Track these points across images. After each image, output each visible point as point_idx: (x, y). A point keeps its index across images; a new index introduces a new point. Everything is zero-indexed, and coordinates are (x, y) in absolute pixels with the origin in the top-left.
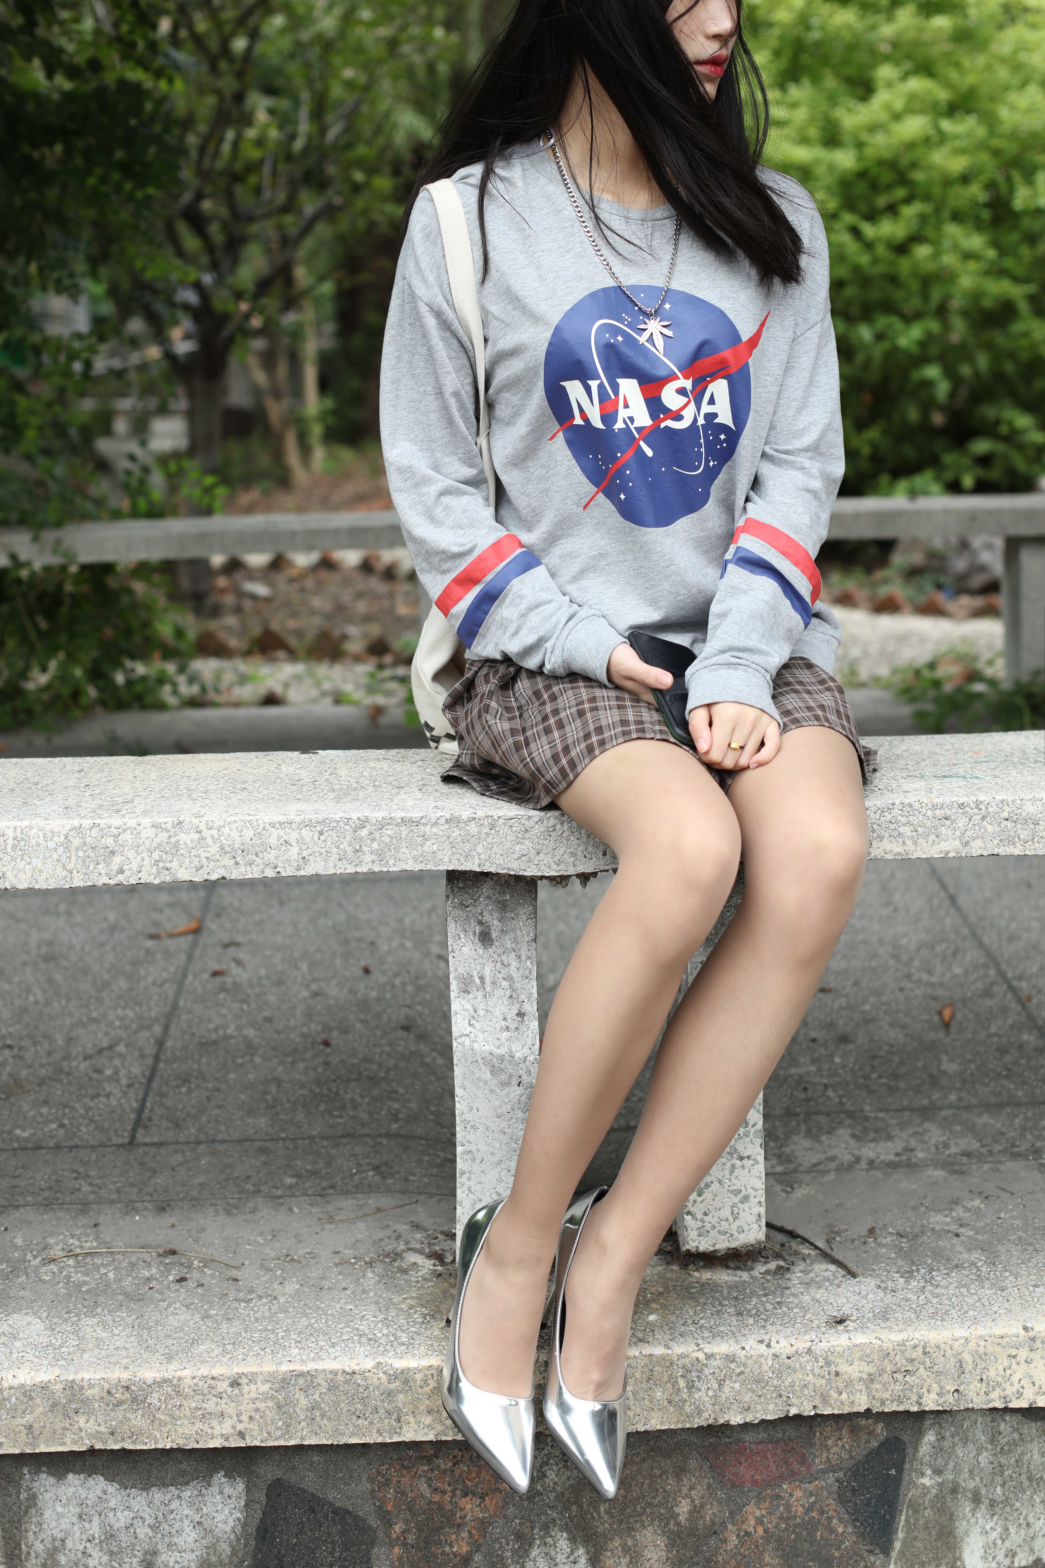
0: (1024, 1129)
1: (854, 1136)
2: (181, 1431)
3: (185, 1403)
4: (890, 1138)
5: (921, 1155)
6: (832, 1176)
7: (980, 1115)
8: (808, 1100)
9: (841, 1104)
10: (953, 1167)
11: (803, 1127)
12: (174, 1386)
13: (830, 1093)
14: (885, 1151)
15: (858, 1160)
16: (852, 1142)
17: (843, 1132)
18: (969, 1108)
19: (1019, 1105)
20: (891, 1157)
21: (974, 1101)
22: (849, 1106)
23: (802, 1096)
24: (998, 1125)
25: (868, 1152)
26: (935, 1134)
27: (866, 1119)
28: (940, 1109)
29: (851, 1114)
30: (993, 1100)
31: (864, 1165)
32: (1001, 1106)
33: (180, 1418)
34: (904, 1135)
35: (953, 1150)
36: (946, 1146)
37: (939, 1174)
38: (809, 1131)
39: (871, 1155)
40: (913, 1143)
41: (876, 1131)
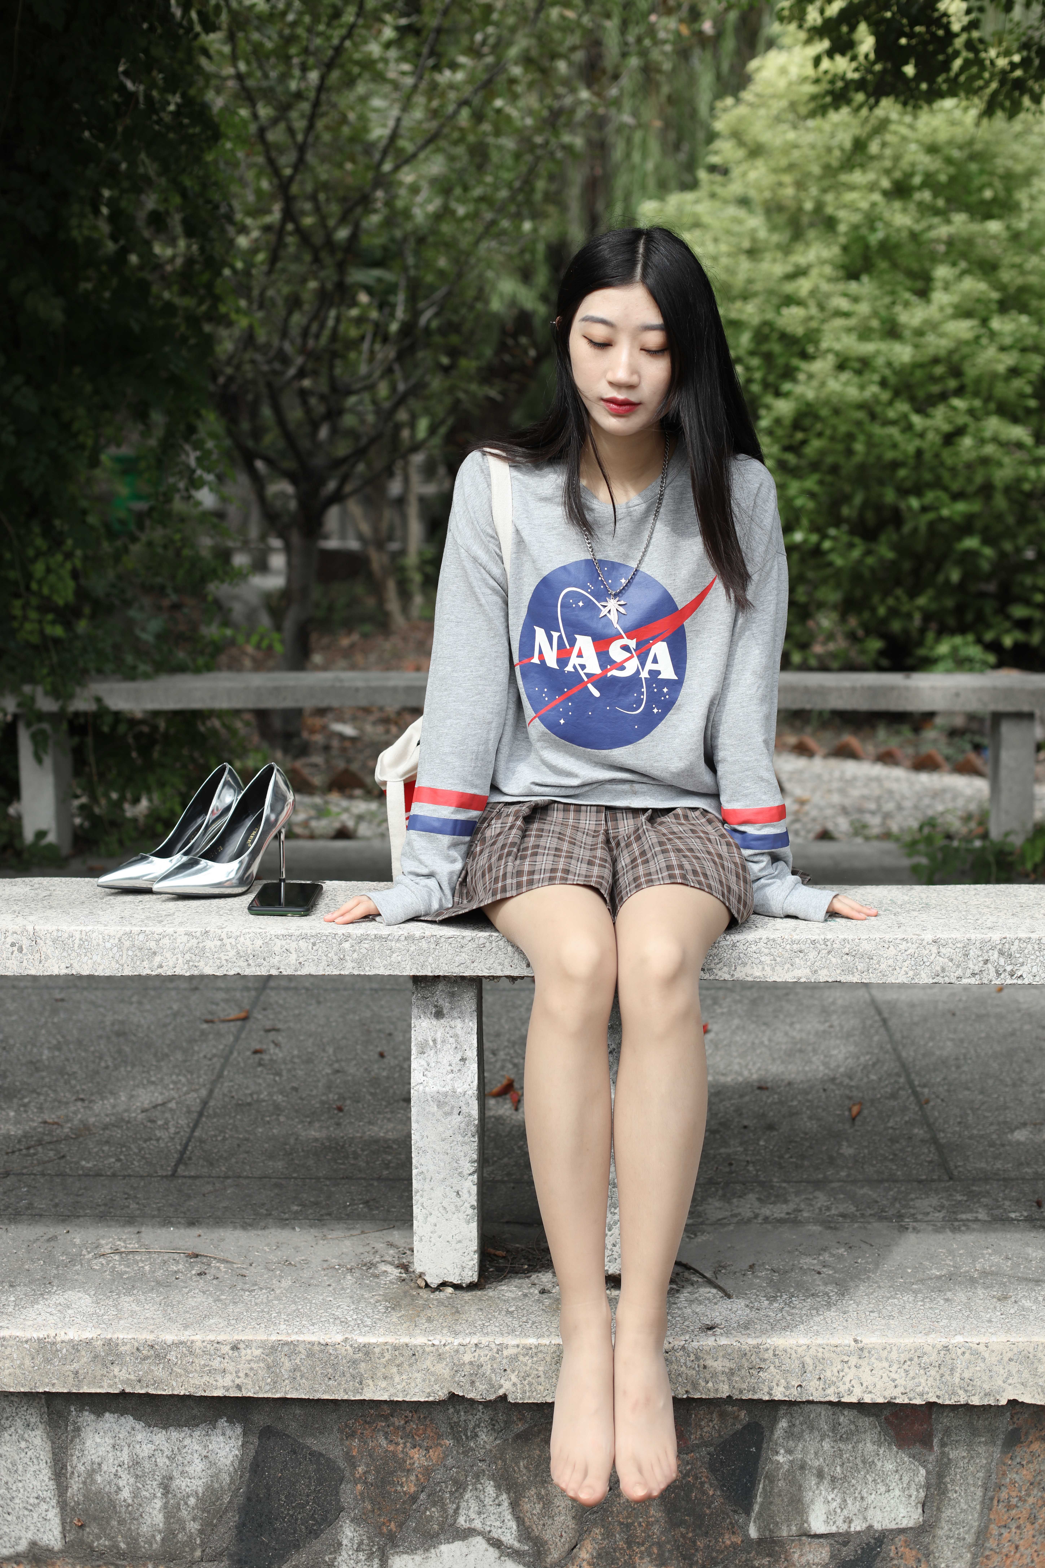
0: (895, 1199)
1: (759, 1199)
2: (192, 1382)
3: (196, 1361)
4: (786, 1201)
5: (806, 1214)
6: (731, 1228)
7: (862, 1187)
8: (731, 1172)
9: (757, 1176)
10: (829, 1225)
11: (720, 1192)
12: (188, 1347)
13: (751, 1168)
14: (779, 1211)
15: (756, 1216)
16: (757, 1204)
17: (752, 1197)
18: (854, 1182)
19: (896, 1181)
20: (783, 1215)
21: (860, 1177)
22: (762, 1178)
23: (727, 1170)
24: (875, 1196)
25: (766, 1211)
26: (821, 1199)
27: (772, 1187)
28: (831, 1182)
29: (762, 1184)
30: (875, 1177)
31: (760, 1220)
32: (881, 1181)
33: (191, 1372)
34: (797, 1200)
35: (833, 1212)
36: (828, 1209)
37: (816, 1228)
38: (724, 1195)
39: (768, 1213)
40: (802, 1206)
41: (777, 1196)
